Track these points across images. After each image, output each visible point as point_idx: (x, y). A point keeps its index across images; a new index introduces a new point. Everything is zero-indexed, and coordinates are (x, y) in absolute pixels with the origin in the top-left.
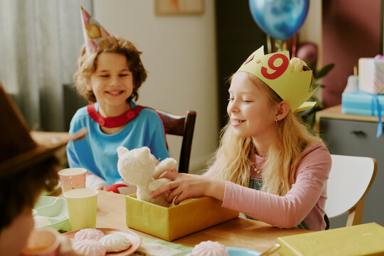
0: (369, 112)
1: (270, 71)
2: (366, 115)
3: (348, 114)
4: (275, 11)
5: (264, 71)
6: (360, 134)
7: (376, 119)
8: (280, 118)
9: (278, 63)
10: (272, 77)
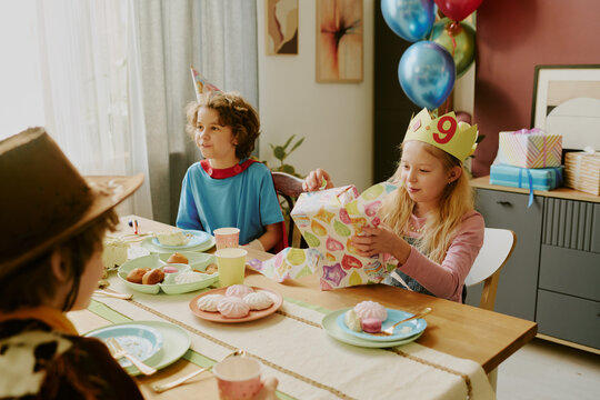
0: (517, 184)
1: (442, 136)
2: (512, 186)
3: (493, 184)
4: (422, 82)
5: (436, 136)
6: (507, 204)
7: (528, 192)
8: (453, 180)
9: (447, 125)
10: (444, 141)
